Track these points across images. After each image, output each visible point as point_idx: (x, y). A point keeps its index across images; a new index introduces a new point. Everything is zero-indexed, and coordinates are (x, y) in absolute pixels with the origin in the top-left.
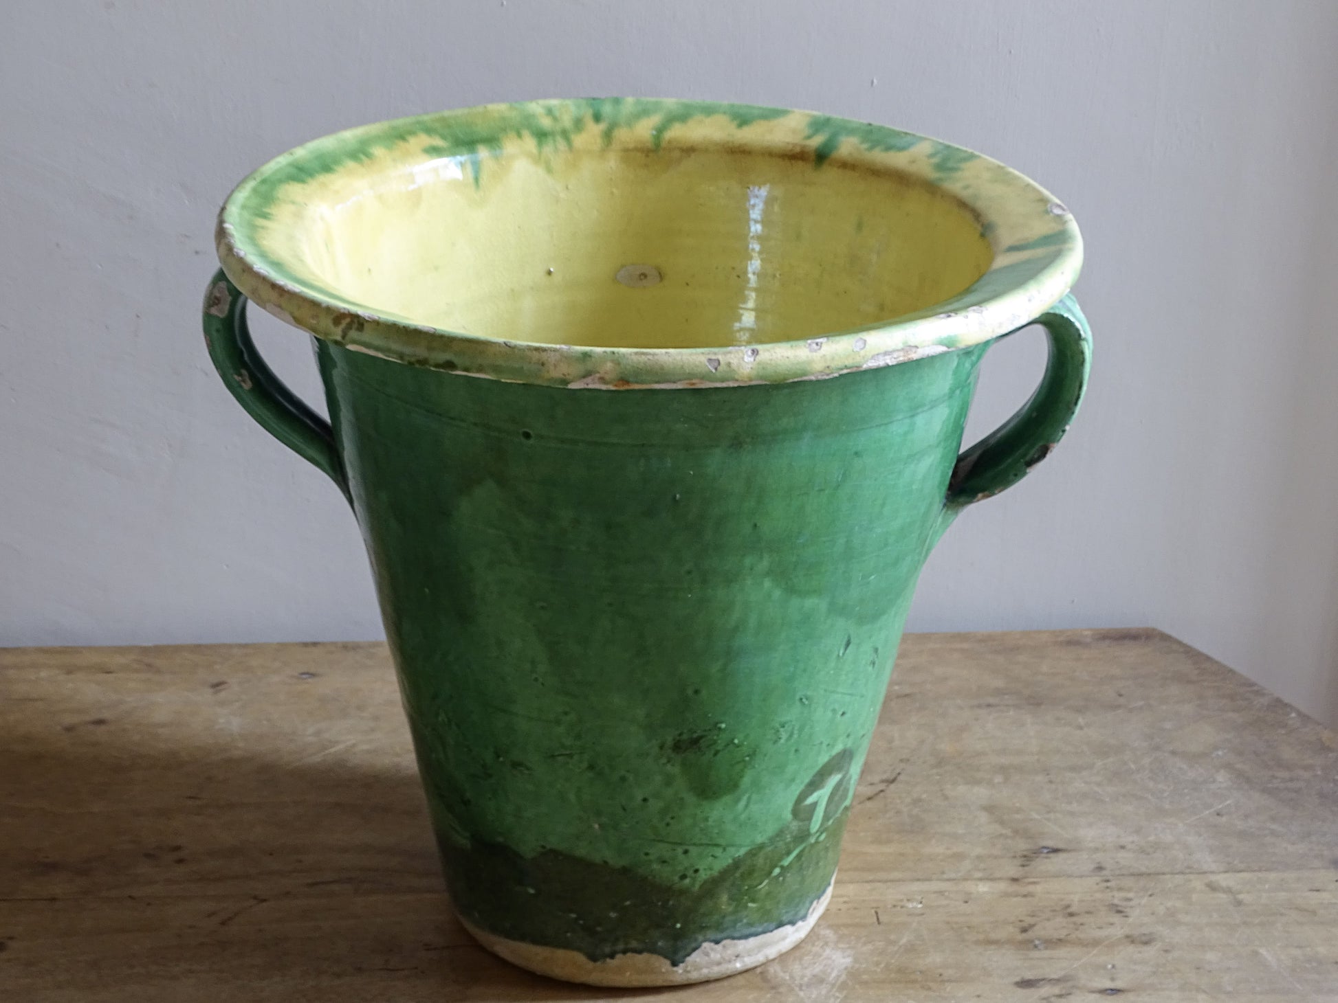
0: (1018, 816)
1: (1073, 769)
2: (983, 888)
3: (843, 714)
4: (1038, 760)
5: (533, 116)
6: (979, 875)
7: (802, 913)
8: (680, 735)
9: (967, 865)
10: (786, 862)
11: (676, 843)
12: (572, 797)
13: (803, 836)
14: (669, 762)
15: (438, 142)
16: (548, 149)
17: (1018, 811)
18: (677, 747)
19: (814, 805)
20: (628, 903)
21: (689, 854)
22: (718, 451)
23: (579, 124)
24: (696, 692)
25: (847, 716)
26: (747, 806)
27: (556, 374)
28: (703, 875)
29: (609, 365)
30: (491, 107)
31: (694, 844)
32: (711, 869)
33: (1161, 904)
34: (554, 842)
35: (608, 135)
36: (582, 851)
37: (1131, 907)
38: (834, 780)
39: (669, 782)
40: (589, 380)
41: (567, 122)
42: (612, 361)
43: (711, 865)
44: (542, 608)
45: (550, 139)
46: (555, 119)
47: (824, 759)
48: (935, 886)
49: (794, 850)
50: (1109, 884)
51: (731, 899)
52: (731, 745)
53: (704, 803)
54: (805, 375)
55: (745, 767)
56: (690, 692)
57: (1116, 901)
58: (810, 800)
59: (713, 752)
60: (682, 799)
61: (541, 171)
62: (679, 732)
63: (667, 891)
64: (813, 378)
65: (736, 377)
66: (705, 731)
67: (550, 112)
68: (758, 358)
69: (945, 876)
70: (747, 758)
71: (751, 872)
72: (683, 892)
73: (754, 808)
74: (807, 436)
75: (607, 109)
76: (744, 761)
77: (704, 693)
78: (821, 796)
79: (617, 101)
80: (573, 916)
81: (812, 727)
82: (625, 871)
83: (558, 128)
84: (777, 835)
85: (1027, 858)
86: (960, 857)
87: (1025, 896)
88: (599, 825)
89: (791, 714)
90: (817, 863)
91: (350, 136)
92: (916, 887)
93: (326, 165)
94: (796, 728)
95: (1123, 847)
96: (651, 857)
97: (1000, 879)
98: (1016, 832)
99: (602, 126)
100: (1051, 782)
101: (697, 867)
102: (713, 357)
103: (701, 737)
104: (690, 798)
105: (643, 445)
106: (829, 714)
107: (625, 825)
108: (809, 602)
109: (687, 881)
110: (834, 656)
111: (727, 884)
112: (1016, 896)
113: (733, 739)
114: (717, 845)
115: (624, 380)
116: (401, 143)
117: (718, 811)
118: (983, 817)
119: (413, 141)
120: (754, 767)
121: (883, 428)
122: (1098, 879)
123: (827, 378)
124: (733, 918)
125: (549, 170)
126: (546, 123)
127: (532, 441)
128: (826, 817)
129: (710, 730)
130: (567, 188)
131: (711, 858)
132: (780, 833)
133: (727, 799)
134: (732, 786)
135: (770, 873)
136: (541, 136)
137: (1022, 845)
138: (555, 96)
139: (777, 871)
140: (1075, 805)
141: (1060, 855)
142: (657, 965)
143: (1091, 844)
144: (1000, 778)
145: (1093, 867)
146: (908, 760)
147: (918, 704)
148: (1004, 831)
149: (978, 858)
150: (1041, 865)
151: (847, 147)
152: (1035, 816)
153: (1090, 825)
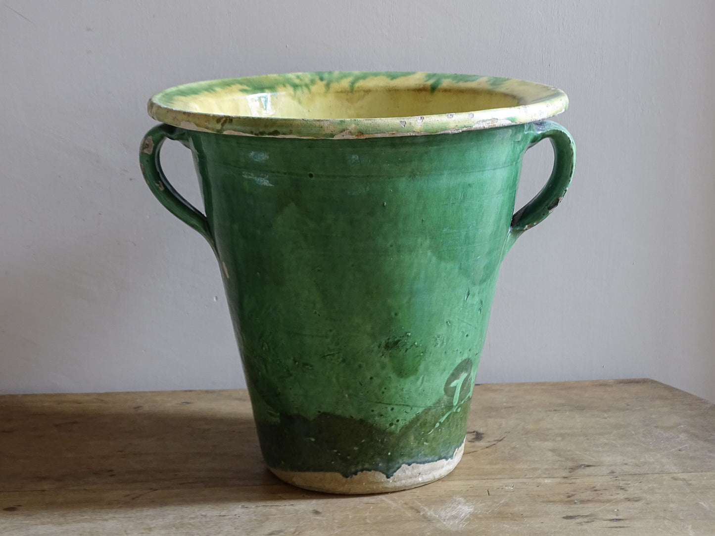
0: (568, 453)
1: (600, 434)
2: (547, 481)
3: (467, 336)
4: (581, 431)
5: (291, 79)
6: (546, 476)
7: (451, 453)
8: (388, 339)
9: (539, 472)
10: (442, 420)
11: (387, 404)
12: (334, 380)
13: (450, 406)
14: (383, 355)
15: (245, 87)
16: (299, 92)
17: (569, 451)
18: (387, 346)
19: (455, 387)
20: (363, 441)
21: (394, 410)
22: (404, 179)
23: (313, 82)
24: (396, 314)
25: (469, 337)
26: (422, 383)
27: (328, 132)
28: (401, 424)
29: (353, 126)
30: (269, 75)
31: (397, 405)
32: (405, 420)
33: (646, 485)
34: (325, 408)
35: (328, 86)
36: (339, 412)
37: (629, 487)
38: (464, 375)
39: (383, 367)
40: (344, 133)
41: (307, 81)
42: (355, 124)
43: (405, 417)
44: (319, 271)
45: (300, 88)
46: (301, 80)
47: (459, 361)
48: (521, 480)
49: (446, 413)
50: (617, 478)
51: (416, 438)
52: (414, 346)
53: (401, 380)
54: (446, 130)
55: (421, 359)
56: (393, 314)
57: (621, 485)
58: (453, 384)
59: (405, 350)
60: (390, 377)
61: (296, 103)
62: (388, 338)
63: (384, 432)
64: (450, 132)
65: (414, 130)
66: (401, 337)
67: (298, 77)
68: (424, 121)
69: (527, 477)
70: (422, 354)
71: (424, 424)
72: (392, 433)
73: (426, 384)
74: (446, 172)
75: (326, 76)
76: (420, 355)
77: (400, 314)
78: (458, 383)
79: (330, 73)
80: (335, 451)
81: (452, 340)
82: (362, 421)
83: (303, 83)
84: (437, 403)
85: (572, 469)
86: (536, 469)
87: (570, 484)
88: (348, 395)
89: (442, 331)
91: (203, 83)
92: (510, 481)
93: (195, 92)
94: (445, 339)
95: (626, 464)
96: (376, 413)
97: (557, 477)
98: (567, 459)
99: (324, 82)
100: (588, 439)
101: (398, 419)
102: (403, 120)
103: (399, 341)
104: (393, 376)
105: (368, 176)
106: (461, 334)
107: (362, 394)
108: (449, 265)
109: (393, 427)
110: (462, 300)
111: (413, 429)
112: (566, 484)
113: (415, 343)
114: (407, 406)
115: (361, 133)
116: (228, 87)
117: (408, 386)
118: (550, 454)
119: (233, 87)
120: (425, 360)
121: (481, 172)
122: (612, 477)
123: (456, 132)
124: (417, 450)
125: (300, 102)
126: (297, 81)
127: (313, 179)
128: (461, 399)
129: (403, 336)
131: (405, 413)
132: (439, 402)
133: (412, 378)
134: (415, 370)
135: (435, 425)
136: (295, 86)
137: (570, 464)
138: (299, 71)
139: (438, 425)
140: (601, 448)
141: (591, 468)
142: (379, 478)
143: (608, 463)
144: (560, 439)
145: (608, 472)
146: (509, 432)
147: (516, 411)
148: (560, 459)
149: (546, 469)
150: (580, 472)
151: (446, 83)
152: (578, 453)
153: (609, 456)
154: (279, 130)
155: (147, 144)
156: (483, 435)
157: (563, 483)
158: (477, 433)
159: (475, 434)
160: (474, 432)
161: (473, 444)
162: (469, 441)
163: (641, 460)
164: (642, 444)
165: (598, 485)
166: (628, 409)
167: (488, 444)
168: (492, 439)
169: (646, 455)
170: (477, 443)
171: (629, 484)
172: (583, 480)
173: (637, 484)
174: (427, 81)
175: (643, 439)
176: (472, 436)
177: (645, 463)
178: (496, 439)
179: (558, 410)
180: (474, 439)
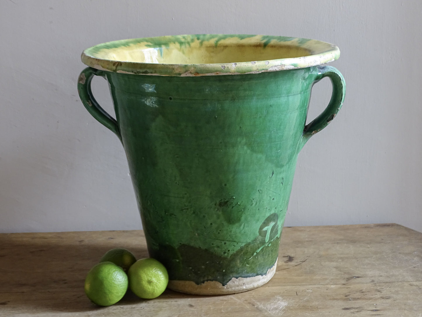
0: (346, 269)
1: (366, 257)
2: (333, 286)
3: (273, 199)
4: (354, 256)
5: (179, 39)
6: (332, 283)
7: (265, 272)
8: (221, 200)
9: (328, 281)
10: (258, 251)
11: (222, 240)
12: (189, 224)
13: (263, 243)
14: (218, 210)
15: (150, 44)
16: (183, 47)
17: (346, 268)
18: (220, 205)
19: (266, 231)
20: (207, 262)
21: (226, 244)
22: (228, 101)
23: (193, 40)
24: (225, 185)
25: (275, 200)
26: (244, 228)
27: (177, 72)
28: (231, 252)
30: (166, 36)
31: (228, 241)
32: (234, 250)
33: (394, 289)
34: (184, 241)
35: (201, 43)
36: (192, 244)
37: (383, 290)
38: (272, 224)
39: (218, 218)
40: (187, 73)
41: (189, 40)
42: (193, 67)
43: (234, 249)
44: (177, 157)
45: (184, 44)
46: (185, 39)
47: (268, 215)
48: (316, 286)
49: (260, 247)
50: (375, 285)
51: (241, 262)
52: (237, 205)
53: (230, 225)
54: (251, 71)
55: (242, 213)
56: (223, 185)
57: (378, 289)
58: (265, 229)
59: (232, 207)
60: (223, 224)
61: (181, 53)
62: (220, 199)
63: (220, 258)
64: (253, 73)
65: (230, 71)
66: (229, 199)
67: (184, 38)
68: (237, 66)
69: (320, 284)
70: (243, 210)
71: (246, 253)
72: (225, 258)
73: (246, 229)
74: (255, 98)
75: (201, 37)
76: (242, 211)
77: (228, 185)
78: (268, 228)
79: (204, 35)
80: (191, 268)
81: (263, 202)
82: (206, 250)
83: (186, 41)
84: (254, 240)
85: (348, 279)
86: (326, 279)
87: (347, 288)
88: (197, 234)
89: (256, 196)
90: (269, 255)
91: (123, 41)
92: (310, 286)
93: (116, 46)
94: (258, 201)
95: (381, 276)
96: (214, 245)
97: (339, 284)
98: (345, 273)
99: (200, 41)
100: (358, 261)
101: (229, 249)
102: (223, 65)
103: (227, 201)
104: (225, 224)
105: (205, 99)
106: (269, 198)
107: (205, 234)
108: (260, 156)
109: (226, 254)
110: (269, 177)
111: (239, 257)
112: (344, 288)
113: (238, 203)
114: (234, 241)
115: (197, 73)
116: (138, 43)
117: (234, 229)
118: (334, 270)
119: (142, 43)
120: (245, 213)
121: (278, 98)
122: (372, 284)
123: (258, 73)
124: (241, 269)
125: (184, 53)
126: (183, 40)
127: (172, 101)
128: (271, 238)
129: (230, 199)
130: (189, 58)
131: (233, 246)
132: (255, 240)
133: (237, 224)
134: (239, 220)
135: (253, 254)
136: (181, 43)
137: (347, 276)
138: (185, 34)
139: (255, 254)
140: (365, 266)
141: (360, 278)
142: (218, 285)
143: (371, 276)
144: (340, 260)
145: (371, 281)
146: (309, 256)
147: (314, 243)
148: (341, 273)
149: (332, 279)
150: (353, 281)
151: (273, 42)
152: (352, 269)
153: (370, 271)
154: (148, 71)
155: (81, 78)
156: (293, 258)
157: (342, 288)
158: (290, 257)
159: (288, 257)
160: (288, 256)
161: (287, 264)
162: (285, 262)
163: (390, 274)
164: (391, 264)
165: (365, 288)
166: (382, 242)
167: (296, 264)
168: (299, 261)
169: (393, 271)
170: (290, 263)
171: (383, 288)
172: (355, 285)
173: (388, 288)
174: (262, 40)
175: (392, 261)
176: (286, 259)
177: (393, 276)
178: (301, 261)
179: (340, 243)
180: (287, 260)
